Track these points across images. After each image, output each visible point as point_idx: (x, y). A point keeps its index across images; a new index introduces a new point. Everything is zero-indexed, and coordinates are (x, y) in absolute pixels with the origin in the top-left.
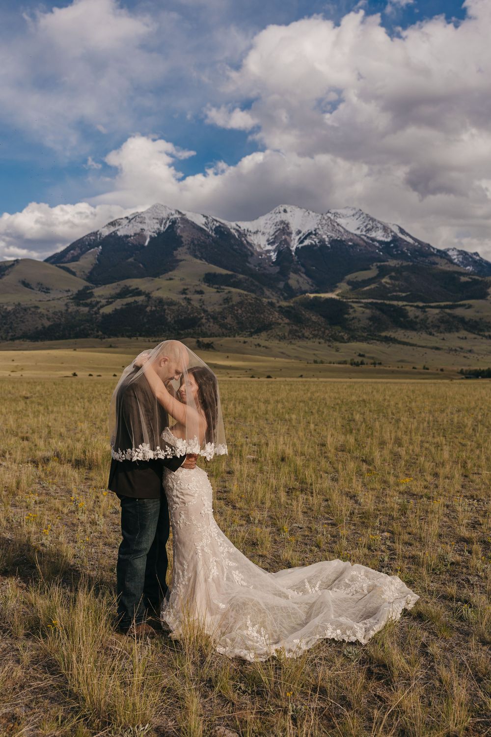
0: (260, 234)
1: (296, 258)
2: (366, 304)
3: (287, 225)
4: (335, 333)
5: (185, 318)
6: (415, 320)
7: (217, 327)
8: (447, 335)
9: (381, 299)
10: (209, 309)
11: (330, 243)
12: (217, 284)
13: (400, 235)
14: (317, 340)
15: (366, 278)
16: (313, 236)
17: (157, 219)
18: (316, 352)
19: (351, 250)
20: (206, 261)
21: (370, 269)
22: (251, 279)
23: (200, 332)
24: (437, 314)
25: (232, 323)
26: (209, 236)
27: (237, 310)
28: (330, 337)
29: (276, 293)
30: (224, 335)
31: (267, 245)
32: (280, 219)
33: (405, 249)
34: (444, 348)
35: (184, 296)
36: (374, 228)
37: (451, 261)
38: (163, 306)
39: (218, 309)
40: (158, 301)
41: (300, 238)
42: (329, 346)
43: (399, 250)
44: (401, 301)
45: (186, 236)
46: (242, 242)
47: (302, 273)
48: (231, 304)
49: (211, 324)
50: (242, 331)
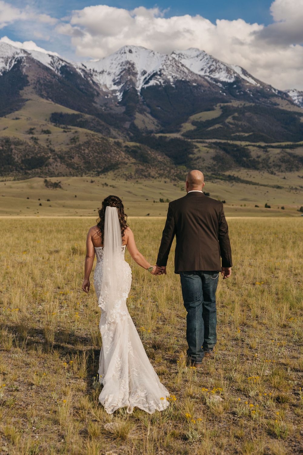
0: (105, 74)
1: (141, 99)
2: (210, 144)
3: (133, 65)
4: (181, 173)
5: (32, 157)
6: (257, 159)
7: (65, 167)
8: (288, 174)
9: (225, 139)
10: (57, 149)
11: (175, 84)
12: (64, 124)
13: (243, 76)
14: (163, 180)
15: (210, 119)
16: (158, 77)
17: (3, 58)
18: (162, 191)
19: (196, 90)
20: (53, 100)
21: (213, 109)
22: (97, 119)
23: (47, 171)
24: (278, 154)
25: (79, 163)
26: (54, 75)
27: (84, 150)
28: (175, 176)
29: (122, 133)
30: (71, 175)
31: (113, 85)
32: (126, 60)
33: (247, 90)
34: (285, 186)
35: (31, 136)
36: (218, 69)
37: (292, 102)
38: (10, 145)
39: (65, 148)
40: (4, 141)
41: (145, 78)
42: (175, 185)
43: (241, 91)
44: (244, 141)
45: (32, 76)
46: (88, 81)
47: (148, 113)
48: (78, 143)
49: (59, 164)
50: (89, 171)
